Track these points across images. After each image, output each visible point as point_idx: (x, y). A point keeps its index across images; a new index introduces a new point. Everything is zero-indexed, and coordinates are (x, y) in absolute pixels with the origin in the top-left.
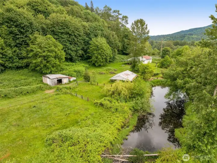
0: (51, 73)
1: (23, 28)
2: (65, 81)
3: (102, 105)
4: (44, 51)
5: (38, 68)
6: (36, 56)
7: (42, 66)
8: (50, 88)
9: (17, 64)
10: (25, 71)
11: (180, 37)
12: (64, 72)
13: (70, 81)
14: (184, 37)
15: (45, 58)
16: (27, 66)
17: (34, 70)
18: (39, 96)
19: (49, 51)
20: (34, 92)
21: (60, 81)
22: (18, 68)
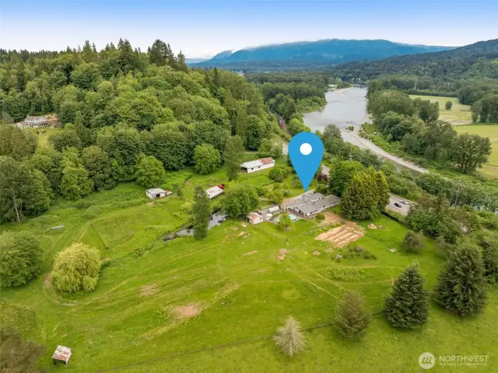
0: (153, 187)
1: (131, 150)
2: (162, 195)
3: (176, 216)
4: (147, 171)
5: (143, 184)
6: (141, 174)
7: (146, 182)
8: (151, 201)
9: (126, 179)
10: (133, 184)
11: (462, 64)
12: (164, 185)
13: (166, 195)
14: (471, 64)
15: (149, 176)
16: (134, 180)
17: (139, 184)
18: (143, 206)
19: (150, 171)
20: (139, 204)
21: (158, 195)
22: (127, 181)
